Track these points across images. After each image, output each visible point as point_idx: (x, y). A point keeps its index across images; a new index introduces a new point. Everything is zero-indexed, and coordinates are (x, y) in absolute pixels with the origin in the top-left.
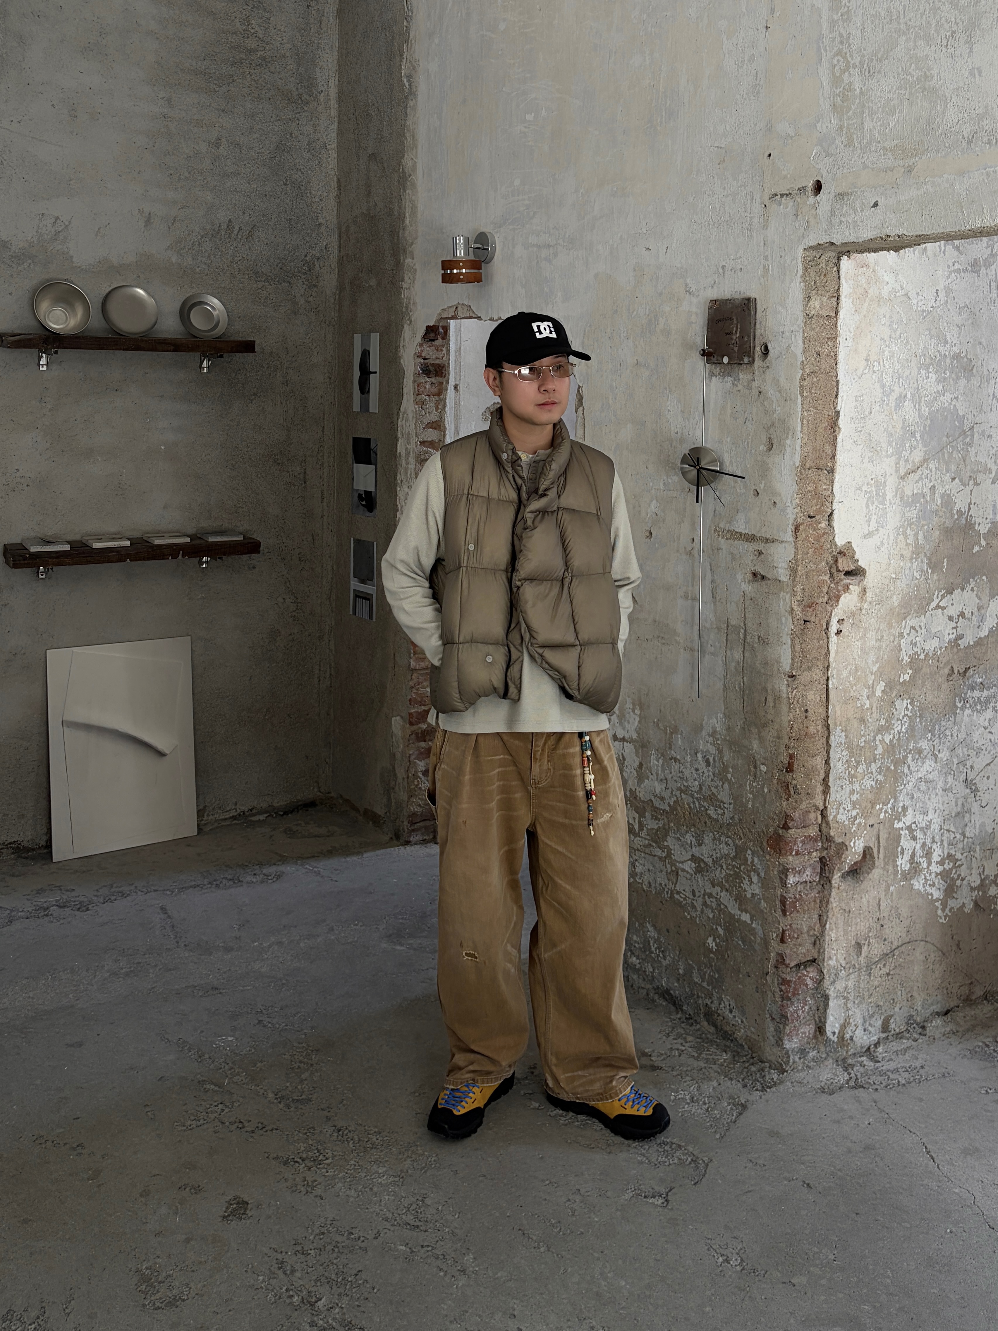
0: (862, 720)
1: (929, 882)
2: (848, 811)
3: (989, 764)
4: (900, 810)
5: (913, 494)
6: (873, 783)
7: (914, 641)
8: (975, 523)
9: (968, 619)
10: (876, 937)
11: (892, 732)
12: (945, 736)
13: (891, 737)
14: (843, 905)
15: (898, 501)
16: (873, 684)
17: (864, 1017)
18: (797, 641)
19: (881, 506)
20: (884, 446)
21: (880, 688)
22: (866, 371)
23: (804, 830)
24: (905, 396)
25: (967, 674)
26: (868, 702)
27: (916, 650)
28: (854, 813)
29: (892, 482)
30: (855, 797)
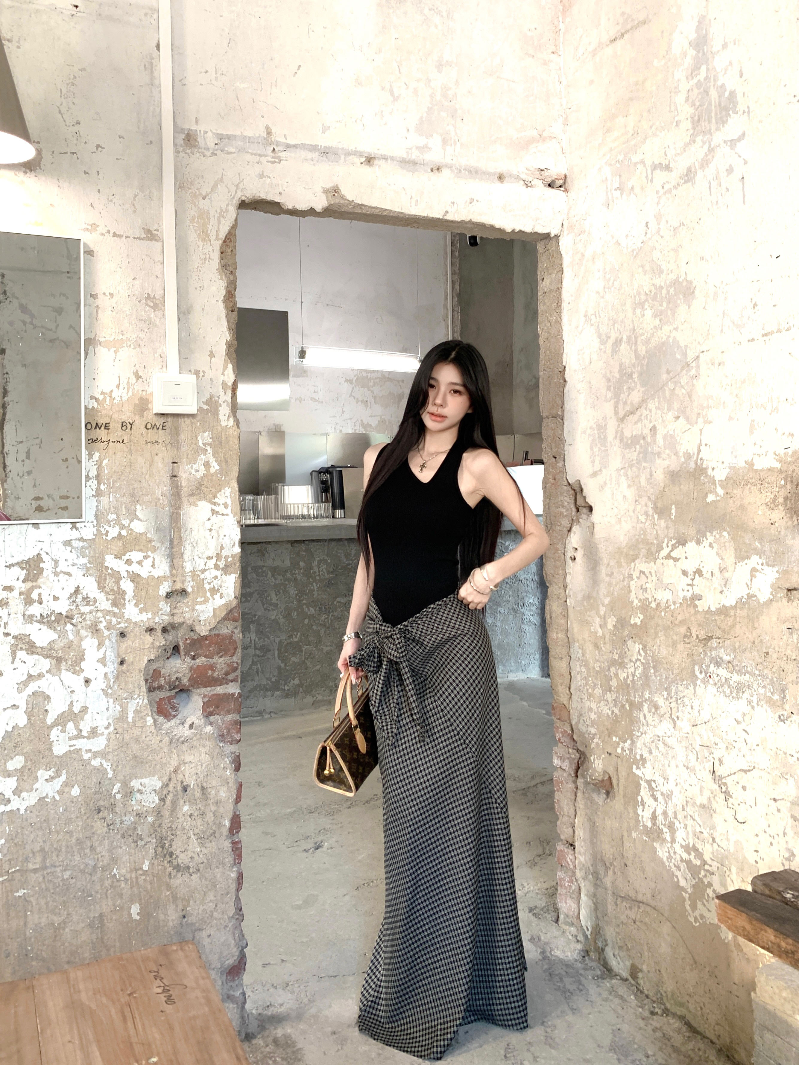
0: (596, 646)
2: (587, 725)
4: (638, 757)
5: (632, 436)
6: (609, 713)
7: (644, 586)
8: (708, 468)
9: (708, 579)
10: (621, 871)
11: (626, 670)
12: (684, 704)
13: (625, 675)
15: (618, 443)
16: (605, 616)
17: (613, 942)
19: (603, 448)
20: (604, 391)
21: (611, 621)
23: (561, 723)
25: (709, 644)
27: (646, 596)
29: (612, 425)
30: (593, 716)
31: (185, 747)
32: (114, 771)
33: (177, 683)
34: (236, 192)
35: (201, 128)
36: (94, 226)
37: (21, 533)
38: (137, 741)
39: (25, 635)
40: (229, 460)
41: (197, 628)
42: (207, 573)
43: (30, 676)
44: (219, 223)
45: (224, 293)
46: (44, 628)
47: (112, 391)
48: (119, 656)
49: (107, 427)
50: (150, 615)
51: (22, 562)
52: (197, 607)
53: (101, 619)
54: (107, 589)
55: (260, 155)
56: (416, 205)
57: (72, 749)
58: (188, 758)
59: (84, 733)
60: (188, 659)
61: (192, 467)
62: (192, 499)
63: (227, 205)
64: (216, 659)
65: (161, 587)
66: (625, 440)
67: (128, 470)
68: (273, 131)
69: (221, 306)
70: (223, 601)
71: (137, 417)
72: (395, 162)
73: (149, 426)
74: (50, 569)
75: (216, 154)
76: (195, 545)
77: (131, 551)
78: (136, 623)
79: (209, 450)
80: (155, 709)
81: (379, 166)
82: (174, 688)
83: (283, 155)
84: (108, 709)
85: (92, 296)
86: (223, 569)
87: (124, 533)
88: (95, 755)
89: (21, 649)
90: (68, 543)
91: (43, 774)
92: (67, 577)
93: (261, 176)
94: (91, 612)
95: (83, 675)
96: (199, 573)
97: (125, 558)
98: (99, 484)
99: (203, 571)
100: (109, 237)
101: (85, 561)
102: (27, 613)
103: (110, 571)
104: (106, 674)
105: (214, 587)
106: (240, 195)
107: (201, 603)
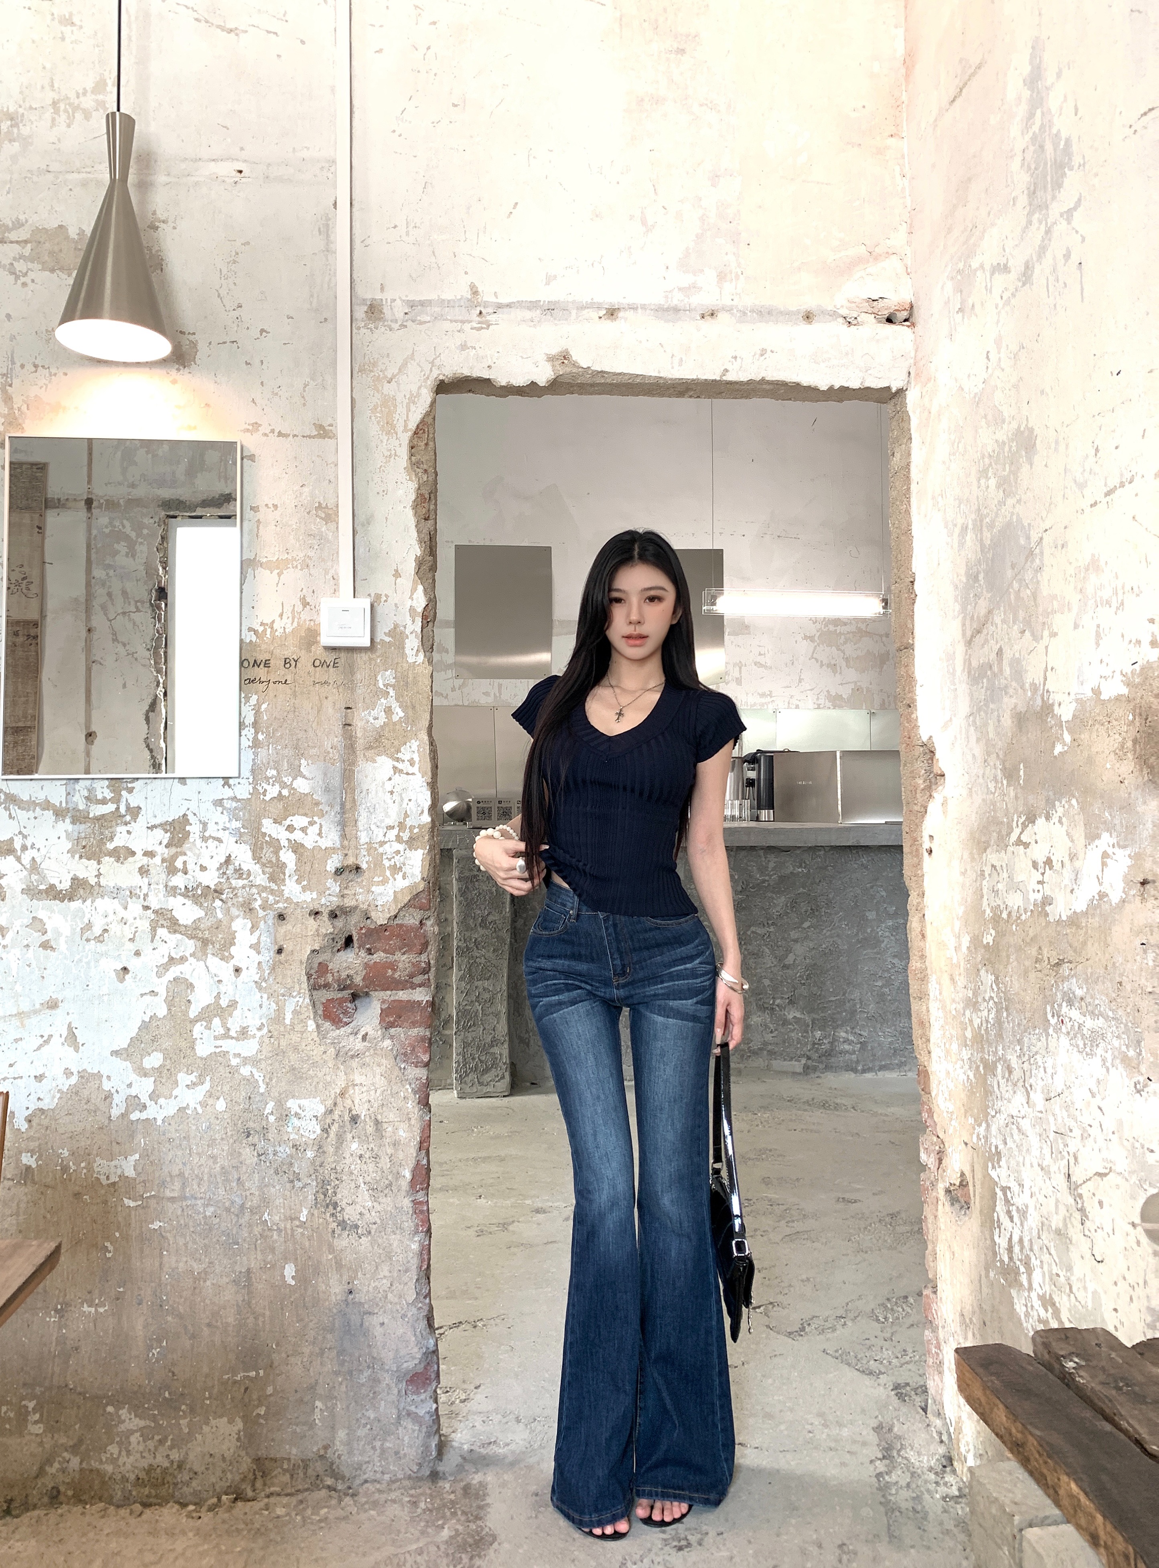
5: (980, 665)
8: (1054, 704)
9: (1058, 872)
11: (980, 1014)
15: (966, 677)
21: (966, 941)
25: (1061, 971)
27: (998, 901)
29: (960, 651)
31: (354, 1063)
32: (267, 1084)
33: (349, 982)
34: (431, 370)
35: (387, 296)
36: (256, 426)
37: (165, 789)
38: (296, 1049)
39: (168, 910)
40: (417, 706)
41: (373, 915)
42: (387, 846)
43: (171, 959)
44: (408, 410)
45: (413, 497)
46: (189, 902)
47: (273, 622)
48: (276, 943)
49: (267, 664)
50: (314, 895)
51: (166, 823)
52: (374, 889)
53: (256, 896)
54: (264, 860)
55: (463, 322)
56: (680, 365)
57: (218, 1050)
58: (358, 1078)
59: (233, 1033)
60: (363, 953)
61: (370, 713)
62: (369, 753)
63: (420, 388)
64: (398, 956)
65: (329, 862)
66: (973, 672)
67: (291, 716)
68: (480, 290)
69: (410, 513)
70: (406, 883)
71: (303, 652)
72: (648, 311)
73: (317, 663)
74: (198, 833)
75: (406, 326)
76: (372, 810)
77: (294, 815)
78: (297, 904)
79: (392, 693)
80: (320, 1012)
81: (626, 319)
82: (344, 989)
83: (492, 318)
84: (261, 1006)
85: (252, 508)
86: (407, 842)
87: (285, 792)
88: (246, 1061)
89: (163, 926)
90: (219, 803)
91: (184, 1078)
92: (216, 843)
93: (464, 347)
94: (243, 887)
95: (233, 962)
96: (377, 846)
97: (288, 822)
98: (256, 733)
99: (382, 844)
100: (273, 438)
101: (238, 824)
102: (171, 884)
103: (267, 838)
104: (259, 963)
105: (395, 864)
106: (436, 374)
107: (378, 884)
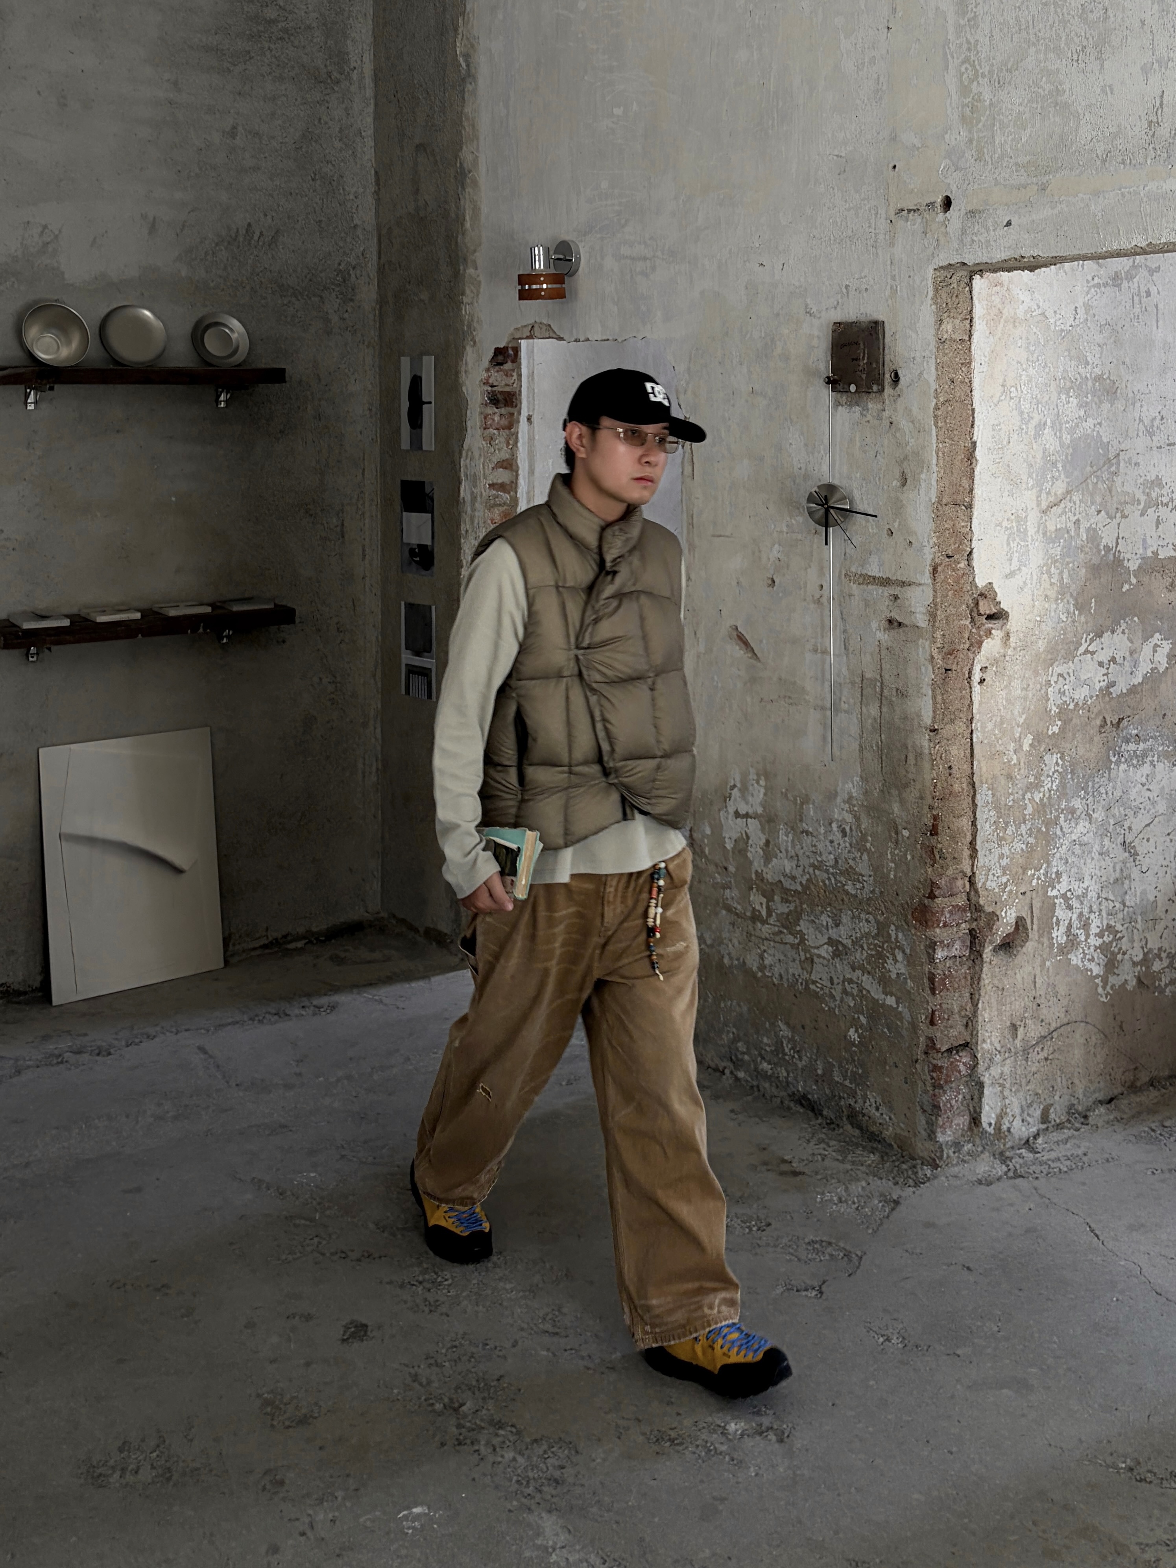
0: (1010, 777)
1: (1087, 957)
2: (998, 877)
3: (1148, 825)
4: (1053, 876)
5: (1056, 530)
6: (1024, 846)
7: (1062, 690)
8: (1124, 560)
9: (1120, 664)
10: (1033, 1017)
11: (1042, 789)
12: (1100, 794)
13: (1041, 795)
14: (996, 982)
15: (1040, 537)
16: (1020, 737)
17: (1022, 1107)
18: (938, 691)
19: (1022, 543)
20: (1024, 478)
21: (1028, 740)
22: (1003, 398)
23: (951, 899)
24: (1045, 424)
25: (1121, 725)
26: (1015, 757)
27: (1064, 699)
28: (1004, 880)
29: (1033, 517)
30: (1004, 862)
66: (1048, 534)
